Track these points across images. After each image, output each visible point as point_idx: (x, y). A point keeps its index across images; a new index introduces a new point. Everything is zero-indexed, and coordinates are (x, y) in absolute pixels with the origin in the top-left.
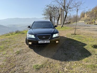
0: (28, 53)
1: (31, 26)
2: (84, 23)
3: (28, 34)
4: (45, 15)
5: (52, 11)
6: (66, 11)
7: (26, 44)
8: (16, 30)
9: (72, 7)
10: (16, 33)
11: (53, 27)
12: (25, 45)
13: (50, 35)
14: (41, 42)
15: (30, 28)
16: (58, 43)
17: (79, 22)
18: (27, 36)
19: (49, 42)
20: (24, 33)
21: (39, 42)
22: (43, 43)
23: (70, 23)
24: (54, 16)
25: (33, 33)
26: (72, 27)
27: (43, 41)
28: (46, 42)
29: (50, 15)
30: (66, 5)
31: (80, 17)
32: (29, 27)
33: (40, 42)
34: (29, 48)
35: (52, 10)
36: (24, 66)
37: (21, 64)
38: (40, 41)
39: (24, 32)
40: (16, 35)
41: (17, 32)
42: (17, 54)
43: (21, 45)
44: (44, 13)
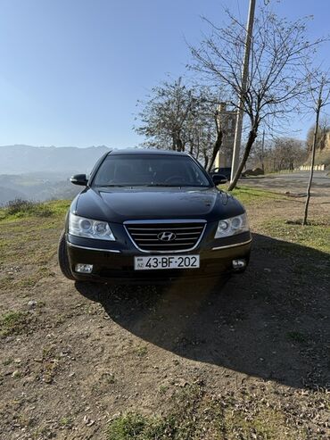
0: (73, 329)
1: (89, 177)
2: (324, 175)
3: (73, 218)
4: (150, 132)
5: (184, 117)
6: (255, 114)
7: (59, 268)
8: (13, 199)
9: (282, 94)
10: (13, 212)
11: (207, 183)
12: (53, 275)
13: (202, 224)
14: (152, 262)
15: (84, 187)
16: (241, 270)
17: (302, 168)
18: (68, 230)
19: (194, 262)
20: (48, 214)
21: (137, 262)
22: (160, 267)
23: (260, 172)
24: (191, 141)
25: (104, 210)
26: (278, 190)
27: (160, 258)
28: (175, 263)
29: (173, 135)
30: (255, 85)
31: (304, 147)
32: (80, 180)
33: (141, 264)
34: (77, 295)
35: (184, 111)
36: (44, 424)
37: (26, 413)
38: (145, 259)
39: (53, 210)
40: (13, 220)
41: (17, 208)
42: (6, 335)
43: (31, 274)
44: (147, 125)
